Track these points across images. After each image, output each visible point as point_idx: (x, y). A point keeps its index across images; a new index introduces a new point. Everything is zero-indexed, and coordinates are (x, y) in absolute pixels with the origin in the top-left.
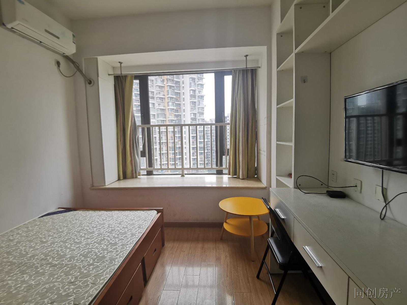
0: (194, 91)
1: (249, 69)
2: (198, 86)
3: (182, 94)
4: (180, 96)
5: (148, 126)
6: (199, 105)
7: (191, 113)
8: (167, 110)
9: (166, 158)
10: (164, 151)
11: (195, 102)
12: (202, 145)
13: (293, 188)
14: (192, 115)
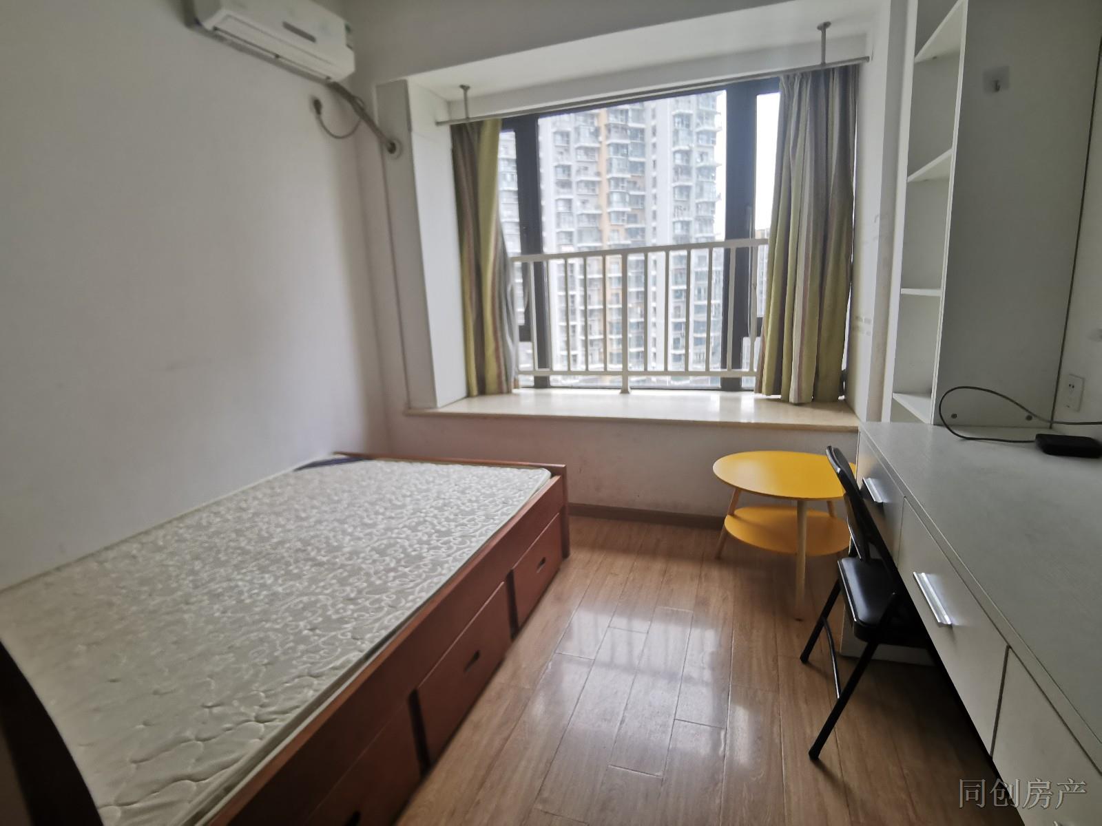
0: (687, 154)
1: (833, 69)
2: (698, 139)
3: (649, 166)
4: (643, 172)
5: (537, 258)
6: (700, 194)
7: (674, 223)
8: (605, 217)
9: (600, 353)
10: (596, 335)
11: (688, 188)
12: (703, 317)
13: (932, 423)
14: (679, 226)
